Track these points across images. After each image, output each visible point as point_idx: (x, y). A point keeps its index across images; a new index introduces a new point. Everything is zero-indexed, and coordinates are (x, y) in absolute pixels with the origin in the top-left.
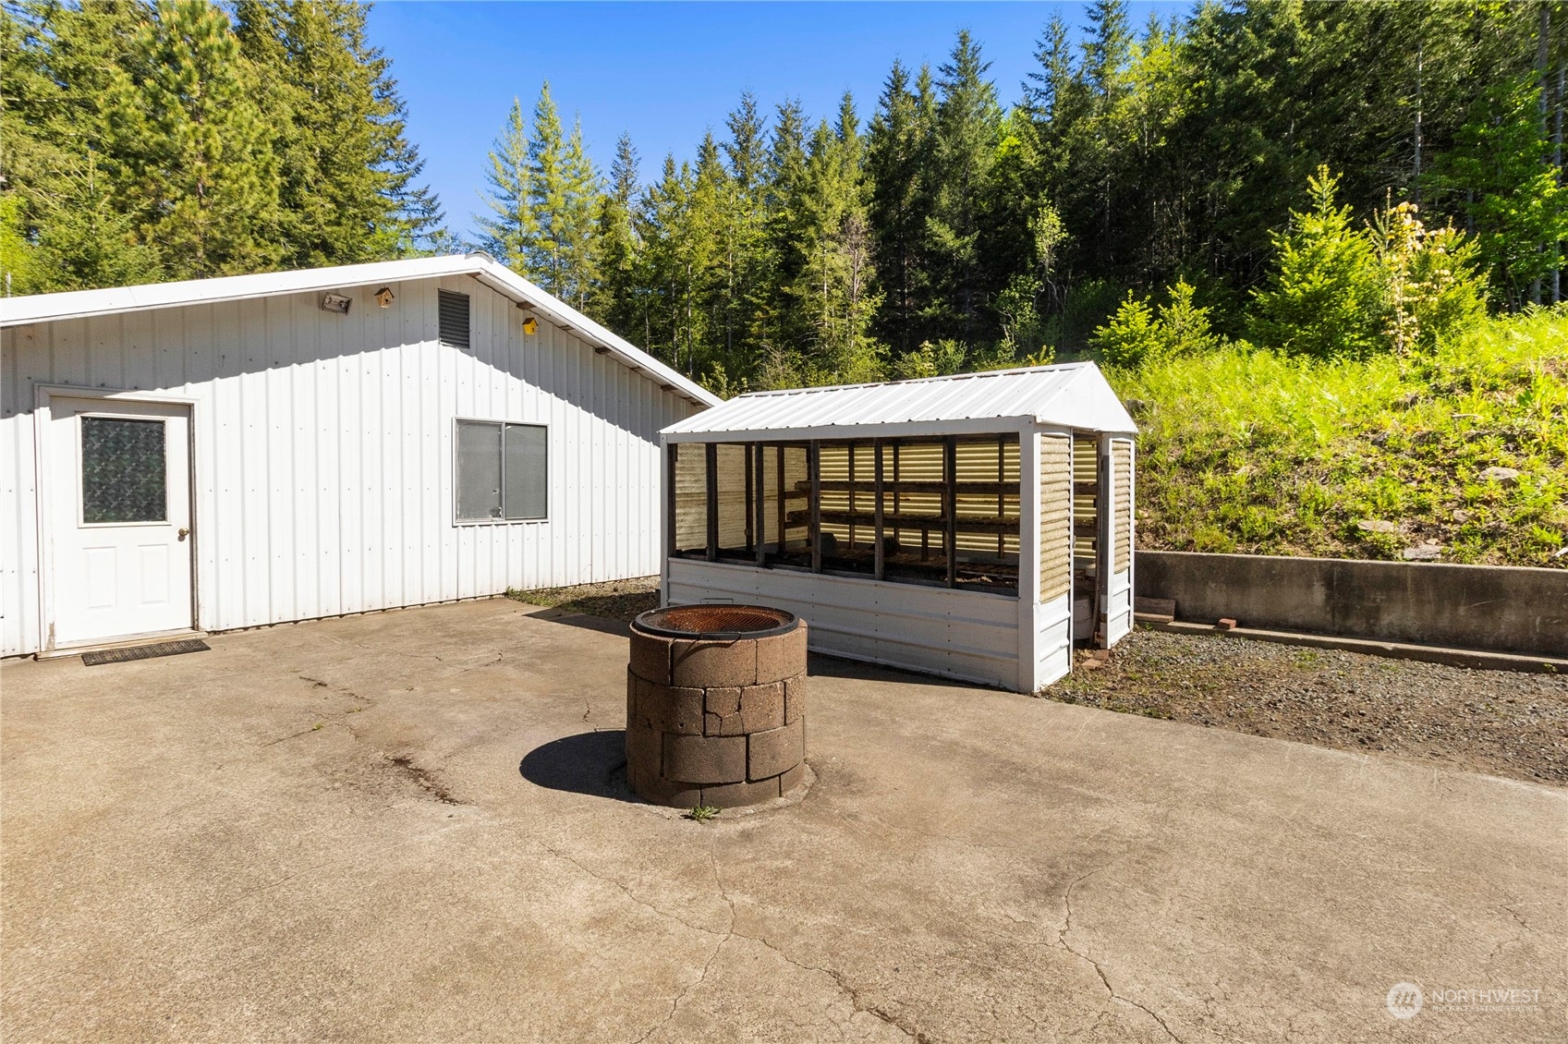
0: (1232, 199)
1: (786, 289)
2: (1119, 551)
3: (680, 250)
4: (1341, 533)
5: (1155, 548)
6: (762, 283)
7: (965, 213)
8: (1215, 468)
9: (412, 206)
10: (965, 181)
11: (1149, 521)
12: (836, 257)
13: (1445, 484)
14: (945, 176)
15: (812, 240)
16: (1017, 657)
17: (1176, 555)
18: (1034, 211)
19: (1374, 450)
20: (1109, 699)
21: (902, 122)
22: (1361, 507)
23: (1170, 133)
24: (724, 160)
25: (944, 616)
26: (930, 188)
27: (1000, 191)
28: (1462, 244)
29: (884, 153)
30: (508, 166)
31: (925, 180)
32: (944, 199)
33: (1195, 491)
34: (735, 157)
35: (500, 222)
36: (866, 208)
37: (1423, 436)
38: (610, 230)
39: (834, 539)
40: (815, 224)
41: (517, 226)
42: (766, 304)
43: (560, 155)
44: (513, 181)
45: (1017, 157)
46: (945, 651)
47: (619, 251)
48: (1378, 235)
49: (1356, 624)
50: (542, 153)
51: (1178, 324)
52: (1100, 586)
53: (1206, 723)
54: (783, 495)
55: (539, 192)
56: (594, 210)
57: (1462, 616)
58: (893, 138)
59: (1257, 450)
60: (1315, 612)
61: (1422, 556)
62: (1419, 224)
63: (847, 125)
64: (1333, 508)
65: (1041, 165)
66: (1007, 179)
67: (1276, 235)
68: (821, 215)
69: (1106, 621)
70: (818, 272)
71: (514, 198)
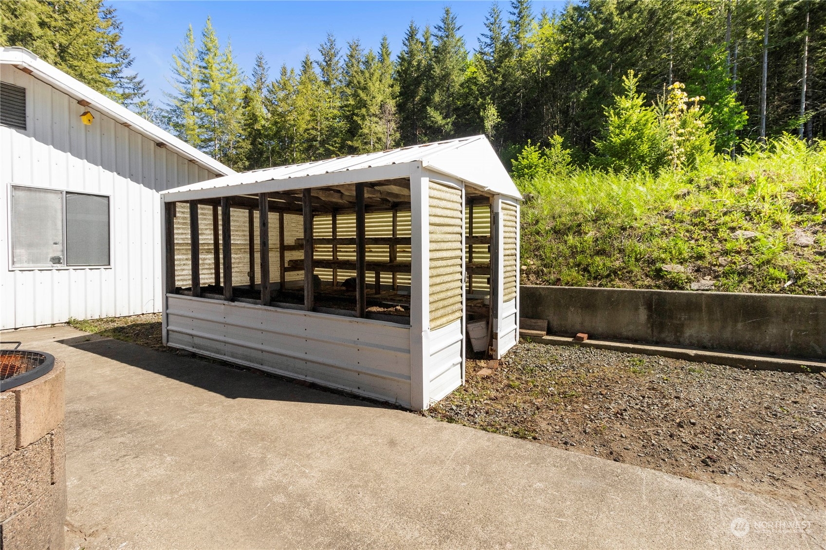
0: (582, 103)
1: (350, 143)
2: (508, 285)
3: (289, 118)
4: (651, 273)
5: (536, 284)
6: (336, 139)
7: (448, 106)
8: (574, 233)
9: (126, 85)
10: (448, 88)
11: (534, 267)
12: (378, 126)
13: (712, 241)
14: (437, 86)
15: (364, 116)
16: (409, 378)
17: (548, 288)
18: (483, 107)
19: (668, 221)
20: (487, 413)
21: (415, 55)
22: (663, 256)
23: (552, 69)
24: (317, 70)
25: (355, 342)
26: (430, 91)
27: (466, 96)
28: (703, 114)
29: (405, 72)
30: (185, 63)
31: (427, 87)
32: (437, 98)
33: (562, 247)
34: (323, 69)
35: (180, 97)
36: (394, 101)
37: (696, 213)
38: (249, 106)
39: (319, 279)
40: (366, 107)
41: (191, 100)
42: (338, 151)
43: (218, 60)
44: (188, 73)
45: (475, 78)
46: (356, 371)
47: (254, 118)
48: (659, 111)
49: (668, 336)
50: (206, 58)
51: (555, 159)
52: (493, 312)
53: (566, 443)
54: (283, 248)
55: (205, 81)
56: (239, 95)
57: (741, 330)
58: (410, 63)
59: (599, 222)
60: (640, 328)
61: (702, 288)
62: (685, 94)
63: (384, 54)
64: (646, 257)
65: (487, 82)
66: (471, 89)
67: (606, 108)
68: (369, 102)
69: (497, 339)
70: (367, 134)
71: (189, 83)
